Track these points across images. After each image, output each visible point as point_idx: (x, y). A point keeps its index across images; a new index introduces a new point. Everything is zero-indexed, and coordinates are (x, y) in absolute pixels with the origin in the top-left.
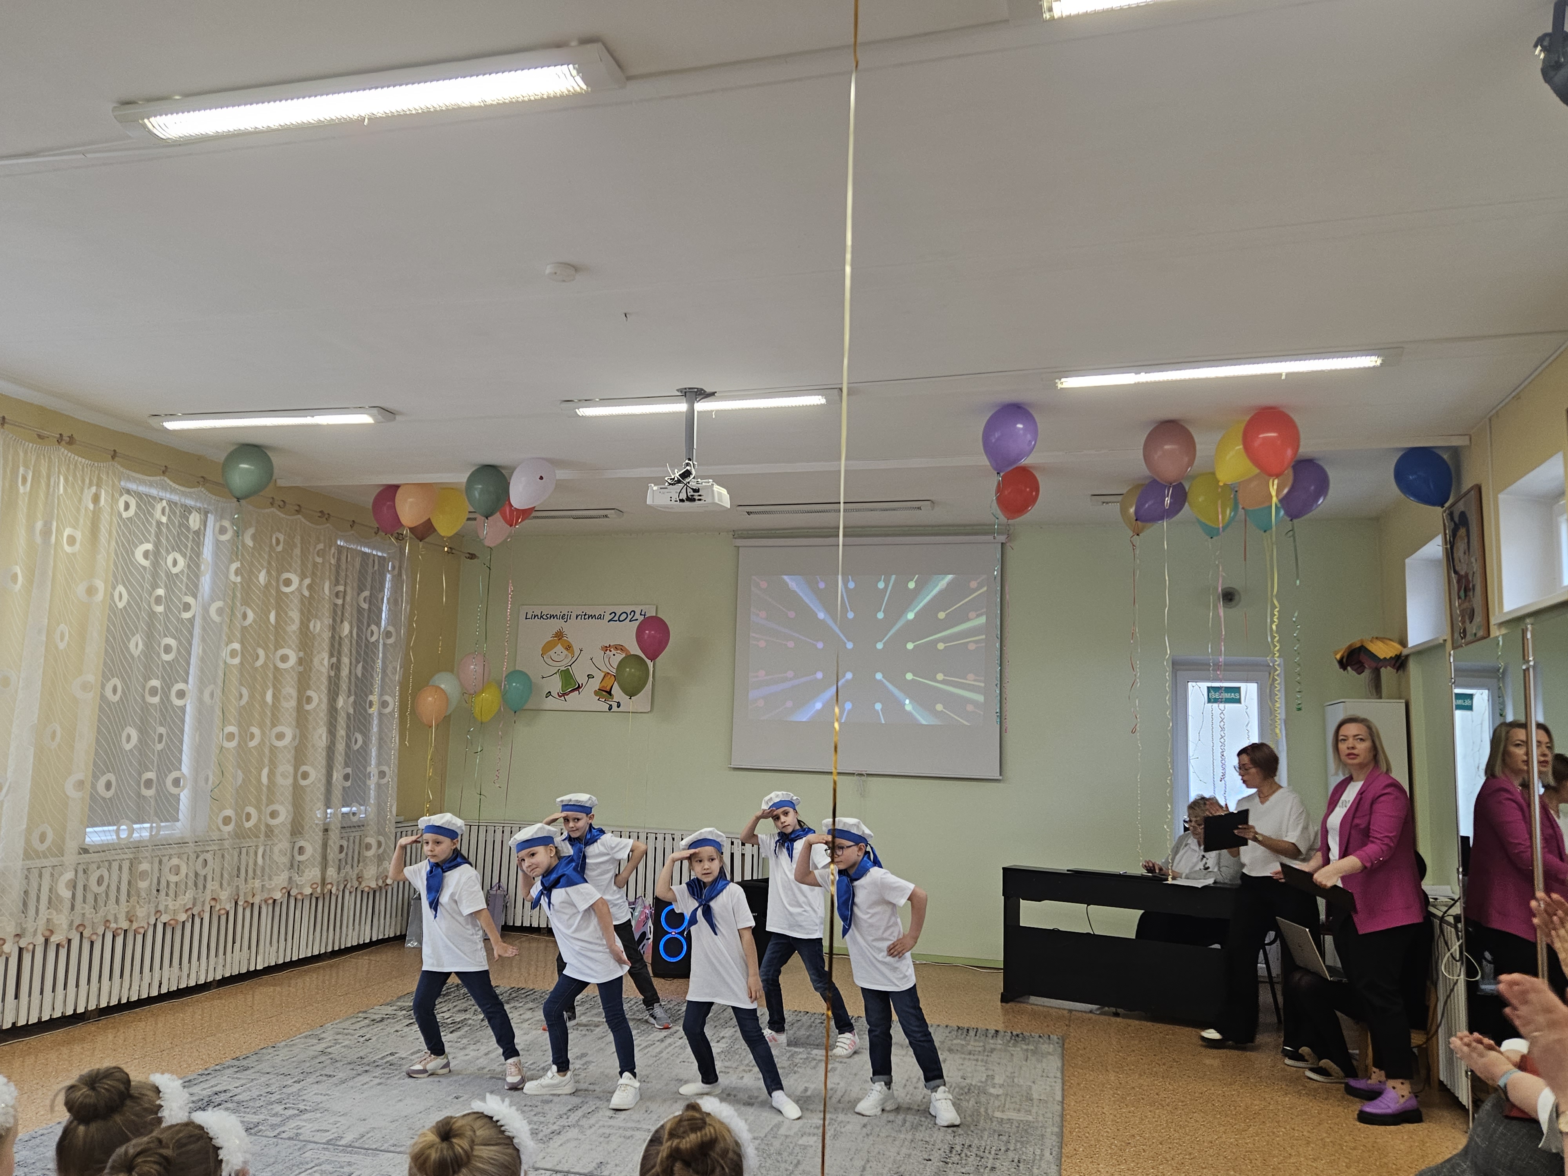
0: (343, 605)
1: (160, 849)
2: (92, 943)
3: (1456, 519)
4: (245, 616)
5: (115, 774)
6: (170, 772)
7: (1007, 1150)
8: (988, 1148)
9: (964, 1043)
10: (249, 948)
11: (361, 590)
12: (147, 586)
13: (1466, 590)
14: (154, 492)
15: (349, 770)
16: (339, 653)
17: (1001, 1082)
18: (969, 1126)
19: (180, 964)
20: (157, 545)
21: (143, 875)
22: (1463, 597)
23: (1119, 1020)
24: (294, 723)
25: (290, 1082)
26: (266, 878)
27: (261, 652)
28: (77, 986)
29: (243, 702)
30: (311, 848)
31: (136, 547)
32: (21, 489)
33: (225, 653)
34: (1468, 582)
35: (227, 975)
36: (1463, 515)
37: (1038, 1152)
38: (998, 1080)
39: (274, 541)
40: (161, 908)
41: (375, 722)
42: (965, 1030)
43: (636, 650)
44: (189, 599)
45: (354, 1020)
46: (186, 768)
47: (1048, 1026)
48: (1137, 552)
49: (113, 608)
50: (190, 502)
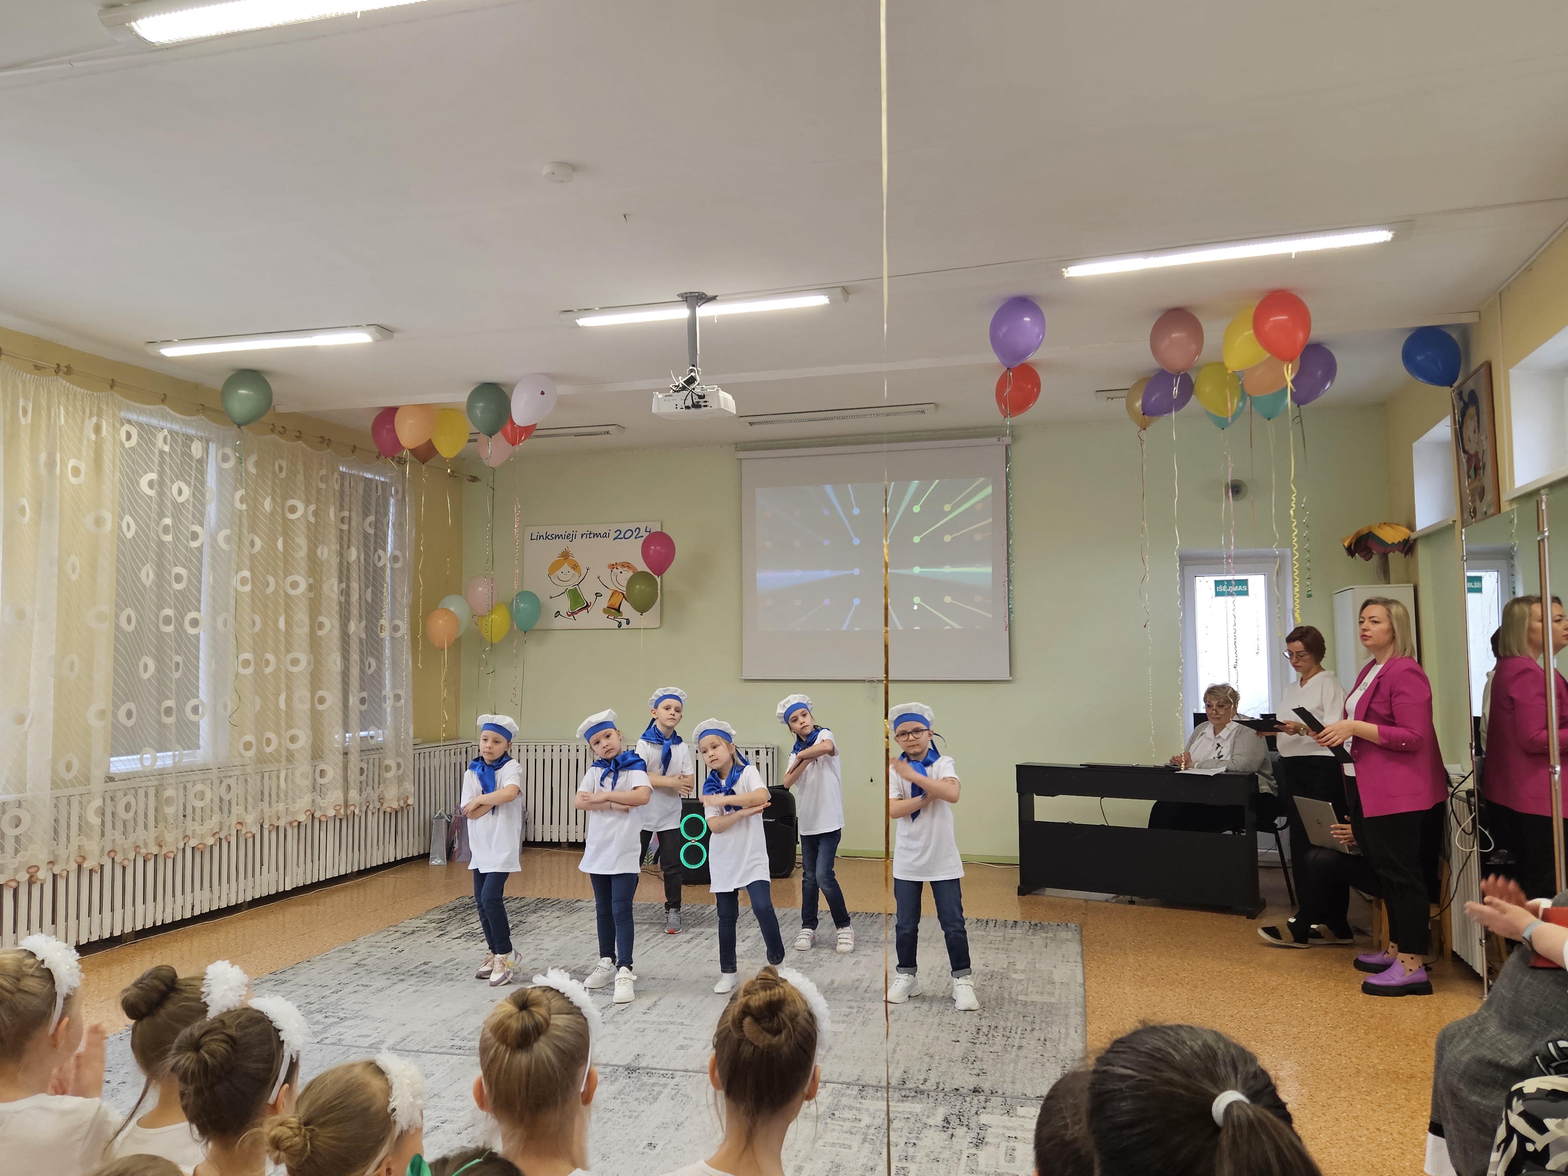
0: (349, 531)
1: (183, 776)
2: (124, 868)
3: (1466, 399)
4: (252, 544)
5: (135, 703)
6: (189, 699)
7: (1033, 1030)
8: (1014, 1028)
9: (984, 933)
10: (277, 870)
11: (366, 515)
12: (154, 515)
13: (1476, 469)
14: (154, 422)
15: (365, 694)
16: (348, 579)
17: (1023, 968)
18: (994, 1010)
19: (211, 887)
20: (161, 474)
21: (169, 801)
22: (1473, 477)
23: (1134, 907)
24: (308, 649)
25: (328, 993)
26: (290, 801)
27: (271, 580)
28: (112, 910)
29: (257, 628)
30: (332, 771)
31: (141, 476)
32: (23, 421)
33: (235, 581)
34: (1478, 460)
35: (257, 896)
36: (1472, 394)
37: (1063, 1031)
38: (1020, 966)
39: (277, 467)
40: (189, 833)
41: (387, 644)
42: (984, 922)
43: (642, 567)
44: (196, 528)
45: (386, 933)
46: (204, 693)
47: (1065, 915)
48: (1144, 446)
49: (121, 538)
50: (191, 431)
